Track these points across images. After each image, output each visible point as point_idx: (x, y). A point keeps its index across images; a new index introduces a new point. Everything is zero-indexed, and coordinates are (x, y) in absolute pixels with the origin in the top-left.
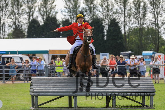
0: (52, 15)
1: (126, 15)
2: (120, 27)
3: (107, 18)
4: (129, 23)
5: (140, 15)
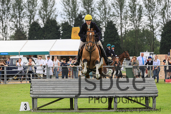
0: (52, 18)
2: (117, 29)
3: (104, 21)
4: (126, 25)
5: (136, 18)
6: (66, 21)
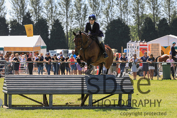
0: (1, 16)
1: (68, 16)
2: (63, 27)
4: (71, 24)
6: (15, 19)
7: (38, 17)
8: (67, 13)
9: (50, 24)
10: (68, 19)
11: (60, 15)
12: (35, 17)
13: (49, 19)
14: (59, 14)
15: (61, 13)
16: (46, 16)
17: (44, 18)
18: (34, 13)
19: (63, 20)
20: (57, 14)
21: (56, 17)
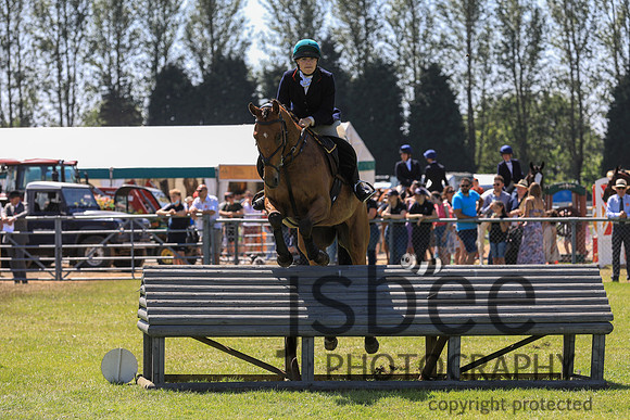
0: (231, 52)
2: (455, 93)
4: (484, 80)
5: (521, 54)
7: (365, 58)
8: (469, 42)
9: (407, 82)
10: (473, 62)
11: (445, 50)
12: (355, 58)
13: (403, 62)
14: (441, 43)
15: (449, 42)
16: (394, 52)
17: (385, 61)
18: (350, 42)
19: (455, 66)
20: (433, 44)
21: (431, 56)
